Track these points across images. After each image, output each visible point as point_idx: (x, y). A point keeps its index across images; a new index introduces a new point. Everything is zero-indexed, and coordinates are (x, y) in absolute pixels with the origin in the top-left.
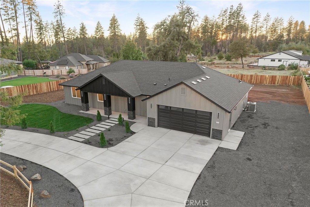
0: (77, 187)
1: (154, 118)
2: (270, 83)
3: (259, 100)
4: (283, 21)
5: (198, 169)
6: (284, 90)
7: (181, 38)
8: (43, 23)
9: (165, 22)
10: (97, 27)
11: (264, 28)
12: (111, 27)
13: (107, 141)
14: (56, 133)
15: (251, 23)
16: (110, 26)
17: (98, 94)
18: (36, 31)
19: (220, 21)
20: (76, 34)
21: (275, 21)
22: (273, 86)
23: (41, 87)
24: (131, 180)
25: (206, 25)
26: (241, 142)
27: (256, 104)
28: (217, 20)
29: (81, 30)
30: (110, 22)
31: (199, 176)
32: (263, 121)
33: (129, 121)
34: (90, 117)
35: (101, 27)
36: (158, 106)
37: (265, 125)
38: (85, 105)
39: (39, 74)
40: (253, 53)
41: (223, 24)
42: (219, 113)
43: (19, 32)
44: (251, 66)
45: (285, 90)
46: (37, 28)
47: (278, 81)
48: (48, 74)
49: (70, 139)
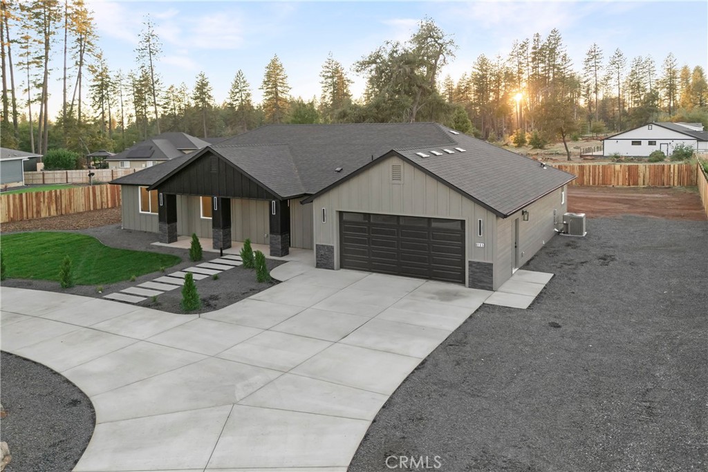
0: (88, 395)
1: (331, 245)
2: (627, 184)
3: (598, 215)
4: (652, 65)
5: (421, 349)
6: (657, 196)
7: (415, 88)
8: (111, 75)
9: (378, 56)
10: (236, 82)
11: (613, 80)
12: (269, 81)
13: (204, 300)
14: (77, 288)
15: (583, 69)
16: (266, 80)
17: (201, 197)
18: (92, 92)
19: (513, 65)
20: (186, 98)
21: (637, 66)
22: (634, 189)
23: (70, 199)
24: (242, 377)
25: (484, 75)
26: (541, 293)
27: (586, 216)
28: (508, 65)
29: (197, 88)
30: (265, 71)
31: (423, 363)
32: (601, 253)
33: (271, 259)
34: (175, 254)
35: (244, 82)
36: (341, 213)
37: (605, 259)
38: (166, 226)
39: (80, 181)
40: (593, 131)
41: (520, 72)
42: (480, 221)
43: (48, 92)
44: (587, 156)
45: (661, 196)
46: (94, 86)
47: (644, 177)
48: (101, 180)
49: (108, 299)
